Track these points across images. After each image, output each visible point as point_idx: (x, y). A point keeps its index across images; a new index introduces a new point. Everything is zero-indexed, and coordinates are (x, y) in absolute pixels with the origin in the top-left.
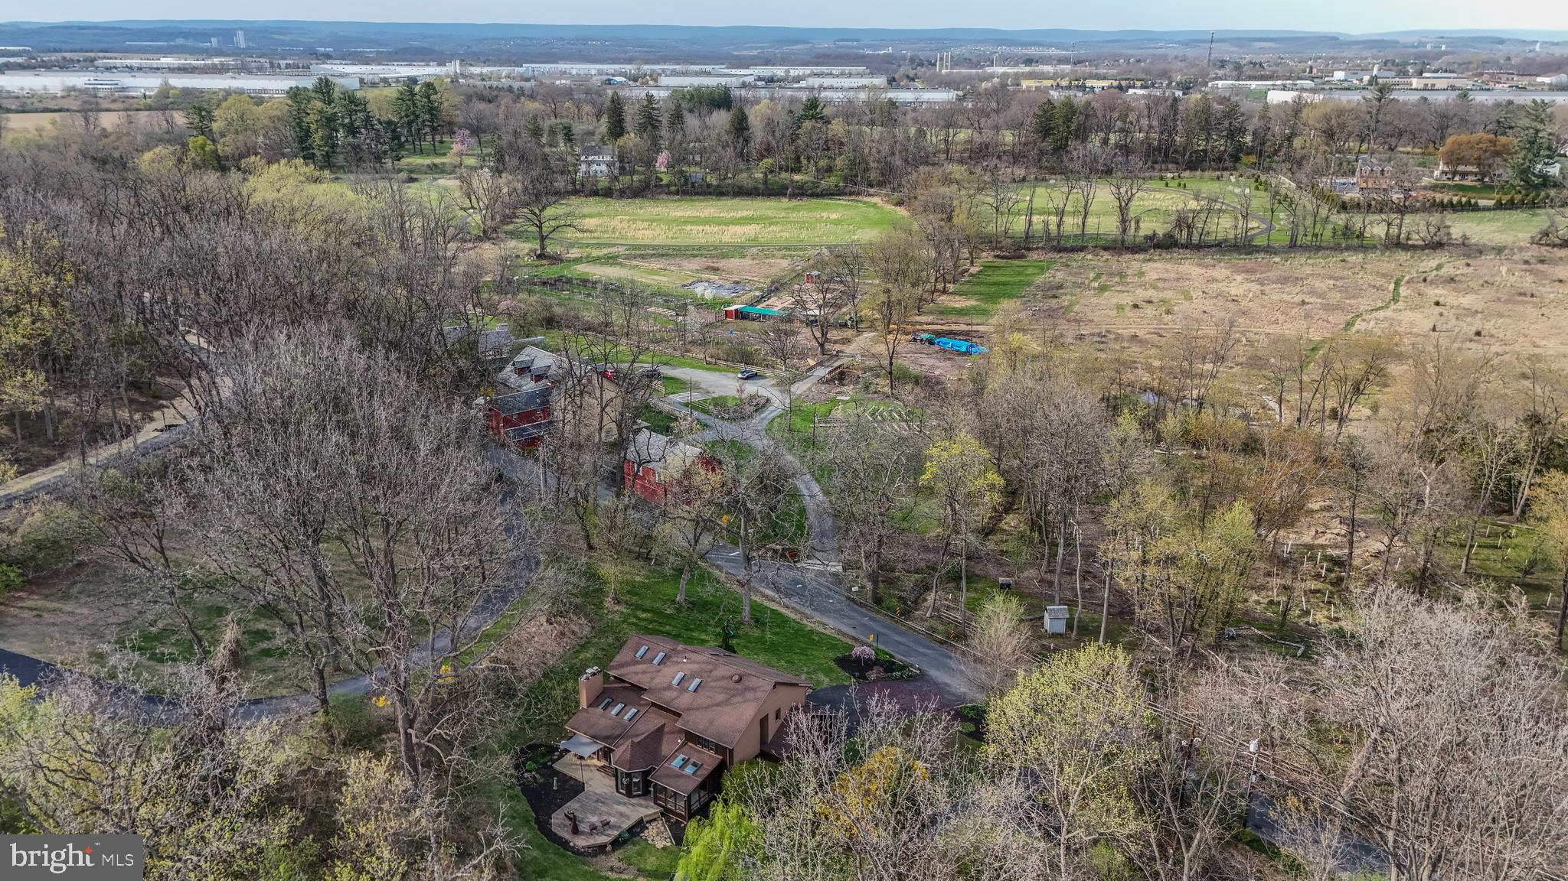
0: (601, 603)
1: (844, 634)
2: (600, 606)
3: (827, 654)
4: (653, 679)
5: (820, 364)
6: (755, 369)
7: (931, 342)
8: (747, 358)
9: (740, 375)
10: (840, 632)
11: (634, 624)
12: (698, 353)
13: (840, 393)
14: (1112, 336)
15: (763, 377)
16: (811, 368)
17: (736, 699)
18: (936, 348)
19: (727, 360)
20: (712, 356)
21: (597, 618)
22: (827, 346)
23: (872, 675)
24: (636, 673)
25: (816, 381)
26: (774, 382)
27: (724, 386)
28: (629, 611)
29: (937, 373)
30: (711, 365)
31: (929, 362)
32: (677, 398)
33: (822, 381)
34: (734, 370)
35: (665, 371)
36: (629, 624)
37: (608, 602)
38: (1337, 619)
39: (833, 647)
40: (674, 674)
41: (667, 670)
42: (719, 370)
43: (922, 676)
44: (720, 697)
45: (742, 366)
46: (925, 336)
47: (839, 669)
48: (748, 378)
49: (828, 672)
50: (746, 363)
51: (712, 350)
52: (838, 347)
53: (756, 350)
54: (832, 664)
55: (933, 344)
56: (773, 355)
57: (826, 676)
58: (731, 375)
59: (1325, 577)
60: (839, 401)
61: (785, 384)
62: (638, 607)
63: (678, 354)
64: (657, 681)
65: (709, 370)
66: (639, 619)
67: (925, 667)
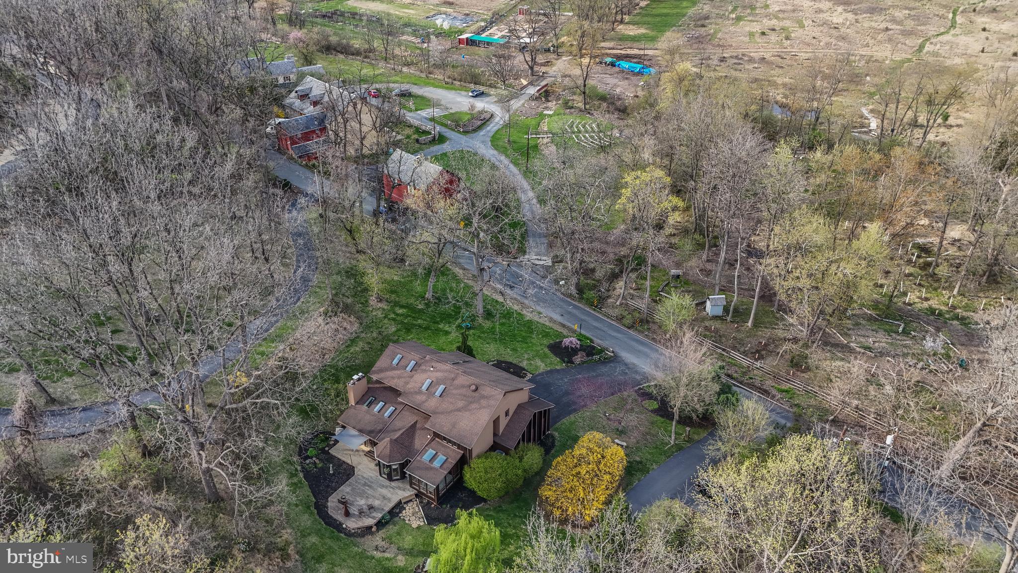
0: (367, 301)
1: (555, 322)
2: (366, 303)
3: (542, 342)
4: (407, 383)
5: (531, 83)
6: (482, 88)
7: (613, 65)
8: (475, 79)
9: (471, 94)
10: (551, 320)
11: (394, 319)
12: (438, 75)
13: (546, 108)
14: (746, 58)
15: (488, 95)
16: (525, 87)
17: (473, 406)
18: (616, 69)
19: (460, 81)
20: (449, 77)
21: (364, 315)
22: (536, 68)
23: (578, 359)
24: (393, 378)
25: (527, 98)
26: (496, 99)
27: (459, 103)
28: (389, 308)
29: (618, 90)
30: (448, 85)
31: (612, 81)
32: (424, 113)
33: (533, 98)
34: (467, 90)
35: (415, 90)
36: (389, 319)
37: (373, 301)
38: (927, 299)
39: (547, 335)
40: (423, 380)
41: (418, 377)
42: (455, 90)
43: (615, 359)
44: (461, 404)
45: (472, 86)
46: (609, 60)
47: (552, 355)
48: (476, 96)
49: (543, 357)
50: (475, 84)
51: (449, 71)
52: (543, 69)
53: (482, 72)
54: (547, 350)
55: (615, 66)
56: (494, 77)
57: (543, 362)
58: (464, 93)
59: (915, 262)
60: (546, 115)
61: (503, 101)
62: (397, 304)
63: (423, 75)
64: (409, 386)
65: (447, 88)
66: (397, 315)
67: (617, 350)
